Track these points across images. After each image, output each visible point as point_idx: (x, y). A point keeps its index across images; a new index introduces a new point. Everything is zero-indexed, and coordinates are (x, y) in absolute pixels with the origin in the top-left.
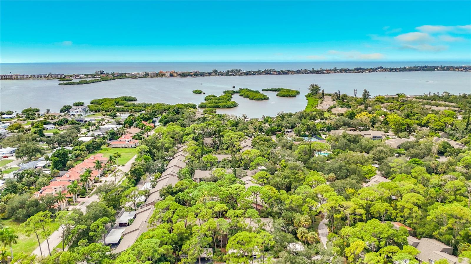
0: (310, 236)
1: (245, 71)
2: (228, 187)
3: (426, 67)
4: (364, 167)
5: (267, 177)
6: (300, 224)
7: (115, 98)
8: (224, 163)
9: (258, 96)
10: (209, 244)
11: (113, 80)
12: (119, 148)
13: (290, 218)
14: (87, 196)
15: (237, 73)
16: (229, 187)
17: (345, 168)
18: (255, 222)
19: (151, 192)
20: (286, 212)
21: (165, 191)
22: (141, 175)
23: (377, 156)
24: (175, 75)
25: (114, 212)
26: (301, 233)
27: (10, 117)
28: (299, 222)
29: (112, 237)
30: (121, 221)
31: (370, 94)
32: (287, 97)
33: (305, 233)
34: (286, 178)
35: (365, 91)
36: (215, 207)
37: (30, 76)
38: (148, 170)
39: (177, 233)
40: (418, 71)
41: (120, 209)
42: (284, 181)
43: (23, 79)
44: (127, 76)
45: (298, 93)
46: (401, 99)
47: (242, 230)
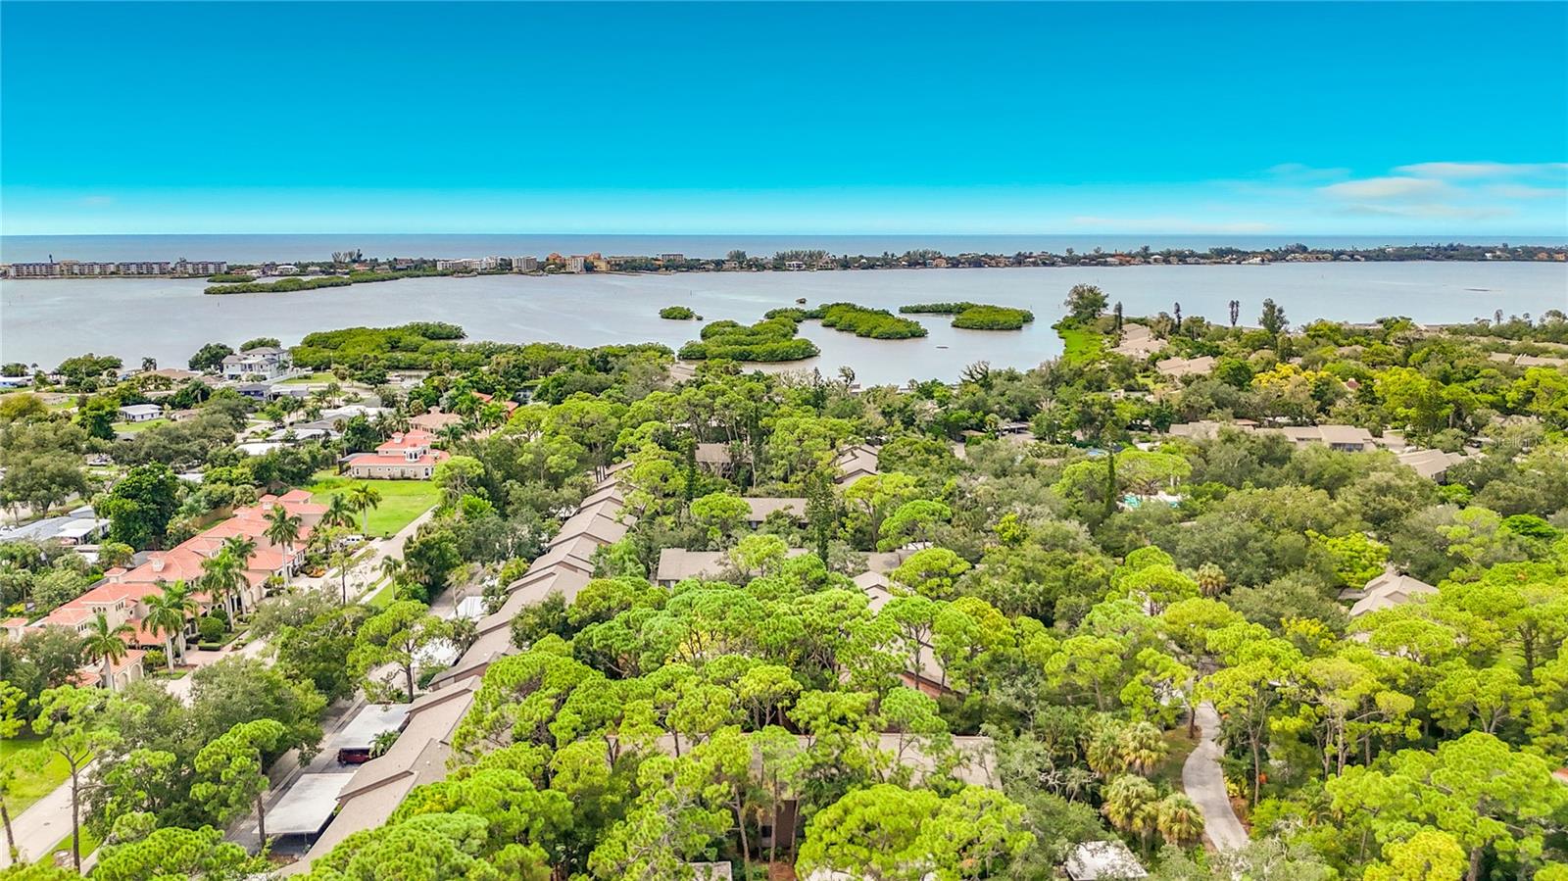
0: (1172, 812)
1: (840, 256)
2: (797, 600)
3: (1451, 247)
4: (1332, 541)
5: (954, 571)
6: (1117, 761)
7: (389, 329)
8: (775, 528)
9: (886, 326)
10: (717, 843)
11: (391, 279)
12: (381, 479)
13: (1070, 733)
14: (230, 646)
15: (811, 261)
16: (801, 604)
17: (1259, 544)
18: (921, 748)
19: (479, 629)
20: (1049, 708)
21: (532, 620)
22: (451, 566)
23: (1373, 505)
24: (603, 266)
25: (317, 700)
26: (1126, 797)
27: (13, 384)
28: (1114, 753)
29: (296, 806)
30: (347, 742)
31: (1287, 318)
32: (991, 329)
33: (1144, 799)
34: (1027, 581)
35: (1270, 306)
36: (743, 680)
37: (112, 268)
38: (479, 549)
39: (570, 791)
40: (1428, 259)
41: (348, 694)
42: (1022, 590)
43: (91, 275)
44: (440, 268)
45: (1028, 318)
46: (1400, 334)
47: (866, 782)
